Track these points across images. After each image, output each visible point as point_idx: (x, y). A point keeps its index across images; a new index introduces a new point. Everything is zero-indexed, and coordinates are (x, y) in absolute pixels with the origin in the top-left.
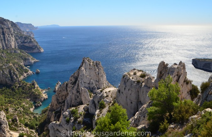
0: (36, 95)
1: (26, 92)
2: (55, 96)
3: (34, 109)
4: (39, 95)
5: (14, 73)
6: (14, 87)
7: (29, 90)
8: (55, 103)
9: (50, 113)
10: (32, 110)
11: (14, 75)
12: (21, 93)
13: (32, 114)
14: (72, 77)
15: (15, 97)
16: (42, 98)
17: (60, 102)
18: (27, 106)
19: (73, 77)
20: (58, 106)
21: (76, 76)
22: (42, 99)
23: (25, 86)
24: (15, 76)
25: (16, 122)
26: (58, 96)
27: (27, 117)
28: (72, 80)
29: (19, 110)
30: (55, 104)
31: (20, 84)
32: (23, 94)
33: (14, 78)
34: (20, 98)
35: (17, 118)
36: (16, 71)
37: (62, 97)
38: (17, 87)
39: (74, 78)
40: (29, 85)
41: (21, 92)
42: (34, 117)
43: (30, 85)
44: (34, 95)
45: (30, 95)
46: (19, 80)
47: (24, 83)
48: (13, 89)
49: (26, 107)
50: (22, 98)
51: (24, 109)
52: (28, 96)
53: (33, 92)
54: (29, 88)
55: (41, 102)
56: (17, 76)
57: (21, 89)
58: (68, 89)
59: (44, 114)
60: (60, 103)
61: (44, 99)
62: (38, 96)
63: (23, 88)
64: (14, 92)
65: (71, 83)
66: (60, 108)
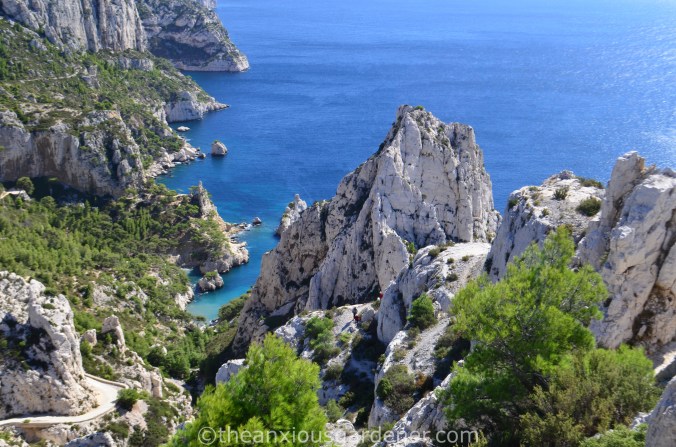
0: (205, 243)
1: (165, 228)
2: (274, 253)
3: (192, 300)
4: (216, 246)
5: (123, 150)
6: (122, 204)
7: (178, 220)
8: (274, 284)
9: (250, 320)
10: (182, 301)
11: (122, 159)
12: (146, 232)
13: (182, 316)
14: (348, 182)
15: (120, 245)
16: (226, 257)
17: (294, 280)
18: (165, 283)
19: (351, 184)
20: (285, 296)
21: (362, 181)
22: (228, 263)
23: (164, 203)
24: (125, 163)
25: (115, 342)
26: (286, 255)
27: (160, 327)
28: (348, 196)
29: (132, 299)
30: (271, 289)
31: (143, 197)
32: (154, 234)
33: (123, 169)
34: (140, 249)
35: (120, 329)
36: (131, 143)
37: (302, 261)
38: (133, 206)
39: (355, 186)
40: (178, 203)
41: (148, 226)
42: (190, 330)
43: (182, 203)
44: (196, 244)
45: (182, 243)
46: (140, 178)
47: (159, 193)
48: (114, 214)
49: (161, 287)
50: (147, 250)
51: (151, 294)
52: (172, 246)
53: (192, 233)
54: (179, 213)
55: (221, 274)
56: (133, 163)
57: (145, 213)
58: (328, 229)
59: (227, 324)
60: (291, 284)
61: (235, 266)
62: (210, 247)
63: (155, 213)
64: (120, 223)
65: (343, 207)
66: (289, 305)
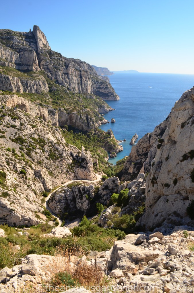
0: (111, 145)
1: (101, 140)
2: (135, 146)
3: (108, 159)
4: (114, 146)
5: (91, 119)
6: (90, 133)
7: (104, 139)
8: (135, 155)
9: (128, 164)
10: (106, 159)
11: (90, 121)
12: (96, 141)
13: (107, 163)
14: (157, 128)
15: (90, 144)
16: (117, 149)
17: (140, 154)
18: (102, 154)
19: (158, 128)
20: (138, 158)
21: (162, 127)
22: (118, 151)
23: (101, 134)
24: (91, 122)
25: (96, 166)
26: (139, 147)
27: (102, 165)
28: (157, 131)
29: (95, 157)
30: (134, 156)
31: (95, 132)
32: (98, 142)
33: (91, 124)
34: (95, 145)
35: (97, 162)
36: (93, 117)
37: (143, 149)
38: (93, 134)
39: (160, 129)
40: (104, 134)
41: (97, 139)
42: (109, 167)
43: (105, 134)
44: (109, 145)
45: (105, 145)
46: (95, 127)
47: (100, 131)
48: (88, 136)
49: (101, 155)
50: (97, 145)
51: (99, 157)
52: (103, 145)
53: (108, 142)
54: (105, 137)
55: (116, 153)
56: (93, 123)
57: (96, 136)
58: (151, 140)
59: (120, 166)
60: (139, 155)
61: (119, 151)
62: (113, 146)
63: (99, 136)
64: (90, 138)
65: (156, 134)
66: (140, 160)
